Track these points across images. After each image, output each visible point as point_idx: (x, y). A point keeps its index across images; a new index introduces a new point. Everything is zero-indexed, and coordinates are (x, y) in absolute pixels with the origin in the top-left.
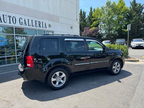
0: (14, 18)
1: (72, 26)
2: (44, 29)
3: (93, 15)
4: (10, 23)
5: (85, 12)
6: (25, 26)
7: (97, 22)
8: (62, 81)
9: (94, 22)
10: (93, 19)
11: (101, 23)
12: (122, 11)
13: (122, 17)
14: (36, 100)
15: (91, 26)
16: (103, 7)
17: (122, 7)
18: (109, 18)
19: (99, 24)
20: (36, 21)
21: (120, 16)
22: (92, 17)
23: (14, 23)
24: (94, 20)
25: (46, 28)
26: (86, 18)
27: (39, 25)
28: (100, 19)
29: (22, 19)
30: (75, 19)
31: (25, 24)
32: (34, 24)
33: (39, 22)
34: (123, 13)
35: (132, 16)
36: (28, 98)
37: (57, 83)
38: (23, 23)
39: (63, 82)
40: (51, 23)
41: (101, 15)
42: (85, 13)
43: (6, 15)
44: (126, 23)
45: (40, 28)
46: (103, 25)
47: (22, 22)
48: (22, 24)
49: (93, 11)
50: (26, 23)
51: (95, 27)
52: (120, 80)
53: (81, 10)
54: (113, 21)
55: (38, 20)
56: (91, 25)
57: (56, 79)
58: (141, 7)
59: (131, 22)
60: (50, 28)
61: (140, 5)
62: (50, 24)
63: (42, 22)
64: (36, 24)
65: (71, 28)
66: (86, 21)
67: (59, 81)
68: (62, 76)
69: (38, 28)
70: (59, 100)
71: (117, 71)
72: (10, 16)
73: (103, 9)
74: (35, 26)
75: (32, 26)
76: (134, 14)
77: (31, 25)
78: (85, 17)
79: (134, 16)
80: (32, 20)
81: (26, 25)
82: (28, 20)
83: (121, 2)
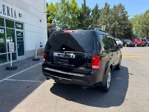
1: (41, 19)
2: (13, 18)
9: (49, 18)
12: (76, 11)
16: (58, 4)
20: (3, 5)
25: (16, 18)
27: (8, 12)
30: (43, 12)
32: (1, 9)
33: (7, 7)
40: (21, 12)
45: (8, 17)
55: (6, 5)
58: (89, 10)
59: (84, 22)
60: (20, 18)
61: (88, 8)
63: (12, 9)
64: (4, 10)
65: (41, 21)
69: (6, 16)
76: (85, 15)
79: (86, 18)
83: (73, 2)
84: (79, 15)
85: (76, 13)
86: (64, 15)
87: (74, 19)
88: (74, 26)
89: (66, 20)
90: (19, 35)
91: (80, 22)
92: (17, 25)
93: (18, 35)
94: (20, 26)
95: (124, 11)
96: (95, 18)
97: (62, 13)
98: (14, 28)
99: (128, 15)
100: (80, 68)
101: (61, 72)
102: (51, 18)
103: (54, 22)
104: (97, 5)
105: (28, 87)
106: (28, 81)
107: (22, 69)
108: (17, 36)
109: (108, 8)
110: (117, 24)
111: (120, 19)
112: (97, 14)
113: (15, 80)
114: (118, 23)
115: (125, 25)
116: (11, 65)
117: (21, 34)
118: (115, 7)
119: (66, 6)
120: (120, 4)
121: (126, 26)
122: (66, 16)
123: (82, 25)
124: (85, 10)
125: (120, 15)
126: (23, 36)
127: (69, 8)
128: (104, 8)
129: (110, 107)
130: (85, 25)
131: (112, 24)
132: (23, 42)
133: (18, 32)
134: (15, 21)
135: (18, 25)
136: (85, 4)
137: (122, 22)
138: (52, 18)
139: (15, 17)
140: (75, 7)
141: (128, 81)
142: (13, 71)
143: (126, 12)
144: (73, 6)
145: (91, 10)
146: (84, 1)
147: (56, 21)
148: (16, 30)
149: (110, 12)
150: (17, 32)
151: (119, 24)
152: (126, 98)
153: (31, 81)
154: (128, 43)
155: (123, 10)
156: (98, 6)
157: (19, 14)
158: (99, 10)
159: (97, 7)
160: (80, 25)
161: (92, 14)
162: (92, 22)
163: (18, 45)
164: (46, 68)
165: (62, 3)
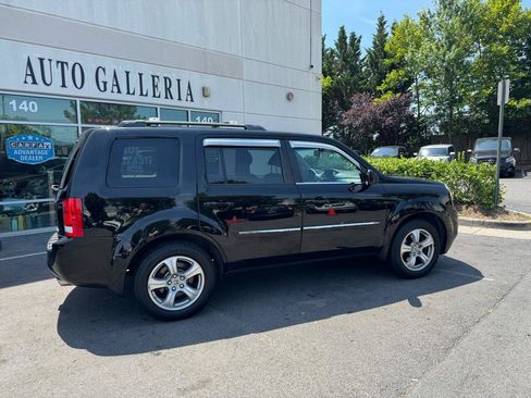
0: (77, 67)
1: (292, 91)
2: (183, 103)
3: (387, 48)
4: (64, 86)
5: (357, 36)
6: (116, 96)
7: (402, 72)
8: (188, 291)
9: (392, 75)
10: (387, 61)
11: (421, 78)
12: (505, 26)
13: (505, 49)
14: (84, 351)
15: (378, 88)
16: (428, 16)
17: (507, 11)
18: (451, 55)
19: (411, 81)
20: (153, 77)
21: (496, 47)
22: (386, 55)
23: (79, 85)
24: (393, 67)
25: (192, 100)
26: (361, 57)
27: (168, 90)
28: (413, 62)
29: (104, 70)
31: (115, 89)
32: (148, 86)
33: (165, 78)
34: (510, 32)
36: (63, 342)
37: (171, 297)
38: (109, 86)
39: (194, 294)
40: (210, 82)
41: (418, 46)
42: (359, 41)
43: (50, 60)
44: (522, 74)
45: (169, 102)
46: (429, 82)
47: (105, 83)
48: (105, 89)
49: (388, 30)
50: (117, 85)
51: (395, 91)
52: (422, 298)
53: (342, 28)
54: (467, 68)
55: (163, 74)
56: (379, 83)
57: (164, 282)
60: (205, 100)
62: (207, 85)
63: (179, 81)
64: (155, 86)
65: (289, 97)
66: (363, 69)
67: (179, 289)
68: (190, 274)
69: (162, 100)
70: (158, 355)
71: (419, 261)
72: (62, 63)
73: (426, 21)
74: (151, 93)
75: (142, 94)
77: (138, 92)
78: (359, 54)
80: (141, 75)
81: (119, 92)
82: (127, 73)
88: (489, 91)
92: (198, 118)
94: (207, 121)
134: (190, 110)
135: (202, 119)
139: (189, 98)
144: (494, 10)
157: (203, 89)
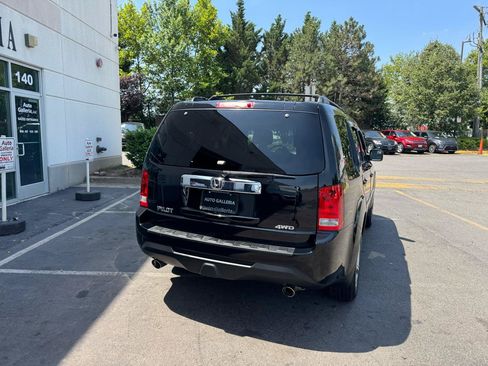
1: (99, 57)
16: (153, 8)
25: (14, 49)
35: (239, 56)
40: (33, 29)
58: (256, 35)
59: (239, 73)
60: (28, 50)
61: (252, 27)
62: (29, 33)
65: (98, 64)
76: (243, 51)
79: (245, 58)
83: (205, 6)
84: (222, 48)
85: (212, 41)
86: (174, 46)
87: (205, 61)
88: (207, 84)
89: (180, 62)
90: (26, 111)
91: (226, 71)
92: (18, 74)
93: (21, 110)
94: (27, 79)
95: (362, 42)
96: (274, 62)
97: (166, 41)
98: (8, 86)
99: (374, 56)
100: (279, 227)
101: (213, 242)
102: (128, 56)
103: (139, 68)
104: (279, 20)
105: (83, 295)
106: (78, 273)
107: (42, 232)
108: (18, 115)
109: (315, 33)
110: (342, 83)
111: (350, 66)
112: (282, 49)
113: (30, 272)
114: (345, 80)
115: (366, 85)
116: (4, 219)
117: (31, 106)
118: (335, 28)
119: (180, 18)
120: (351, 19)
121: (368, 91)
122: (178, 49)
123: (234, 82)
124: (242, 35)
125: (350, 53)
126: (36, 116)
127: (187, 24)
128: (301, 28)
129: (374, 348)
130: (241, 82)
131: (328, 83)
132: (37, 137)
133: (19, 101)
134: (10, 62)
135: (21, 75)
136: (241, 15)
137: (359, 78)
138: (131, 53)
139: (11, 46)
140: (210, 24)
141: (406, 262)
142: (14, 239)
143: (370, 47)
144: (203, 19)
145: (261, 34)
146: (240, 4)
147: (143, 65)
148: (15, 92)
149: (320, 44)
150: (18, 99)
151: (347, 83)
152: (413, 318)
153: (88, 273)
154: (375, 142)
155: (360, 40)
156: (282, 22)
157: (27, 36)
158: (286, 37)
159: (279, 26)
160: (226, 80)
161: (264, 49)
162: (263, 72)
163: (20, 146)
164: (155, 229)
165: (168, 5)
